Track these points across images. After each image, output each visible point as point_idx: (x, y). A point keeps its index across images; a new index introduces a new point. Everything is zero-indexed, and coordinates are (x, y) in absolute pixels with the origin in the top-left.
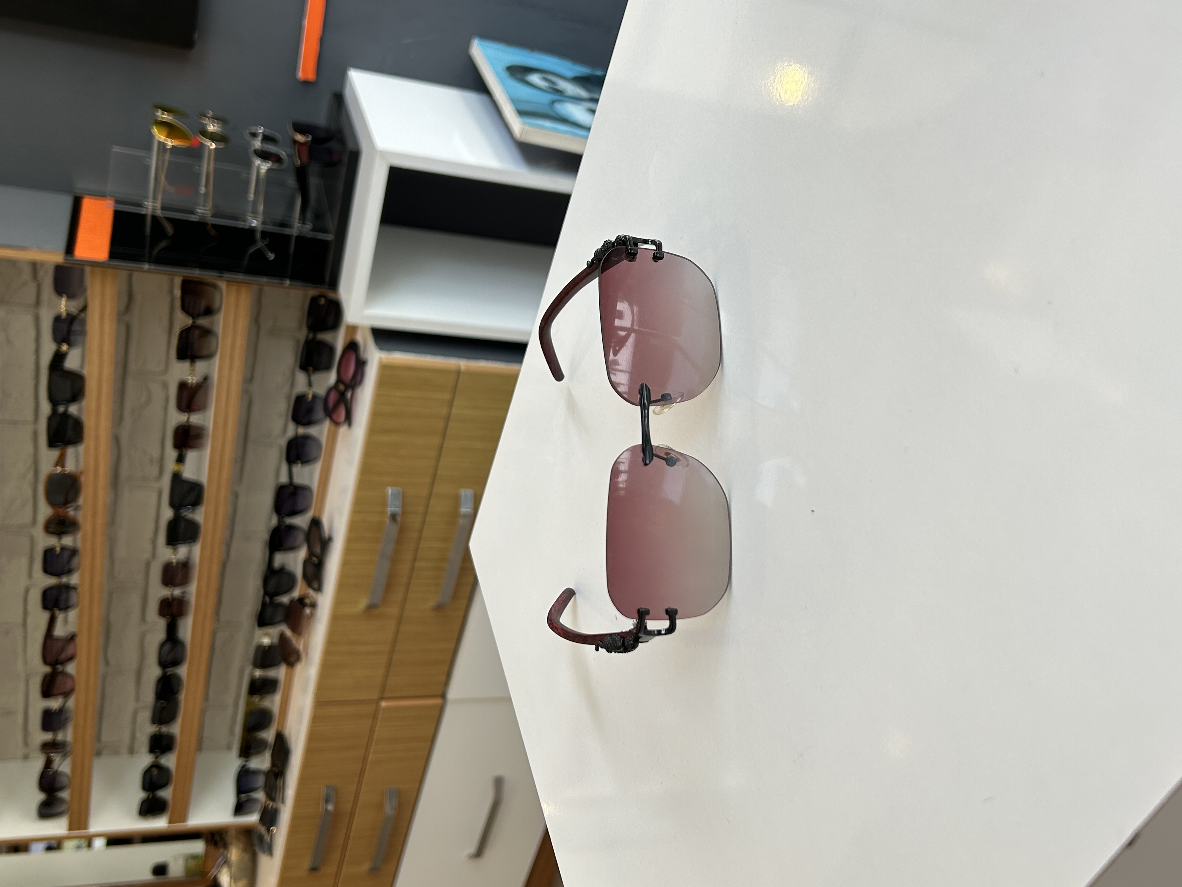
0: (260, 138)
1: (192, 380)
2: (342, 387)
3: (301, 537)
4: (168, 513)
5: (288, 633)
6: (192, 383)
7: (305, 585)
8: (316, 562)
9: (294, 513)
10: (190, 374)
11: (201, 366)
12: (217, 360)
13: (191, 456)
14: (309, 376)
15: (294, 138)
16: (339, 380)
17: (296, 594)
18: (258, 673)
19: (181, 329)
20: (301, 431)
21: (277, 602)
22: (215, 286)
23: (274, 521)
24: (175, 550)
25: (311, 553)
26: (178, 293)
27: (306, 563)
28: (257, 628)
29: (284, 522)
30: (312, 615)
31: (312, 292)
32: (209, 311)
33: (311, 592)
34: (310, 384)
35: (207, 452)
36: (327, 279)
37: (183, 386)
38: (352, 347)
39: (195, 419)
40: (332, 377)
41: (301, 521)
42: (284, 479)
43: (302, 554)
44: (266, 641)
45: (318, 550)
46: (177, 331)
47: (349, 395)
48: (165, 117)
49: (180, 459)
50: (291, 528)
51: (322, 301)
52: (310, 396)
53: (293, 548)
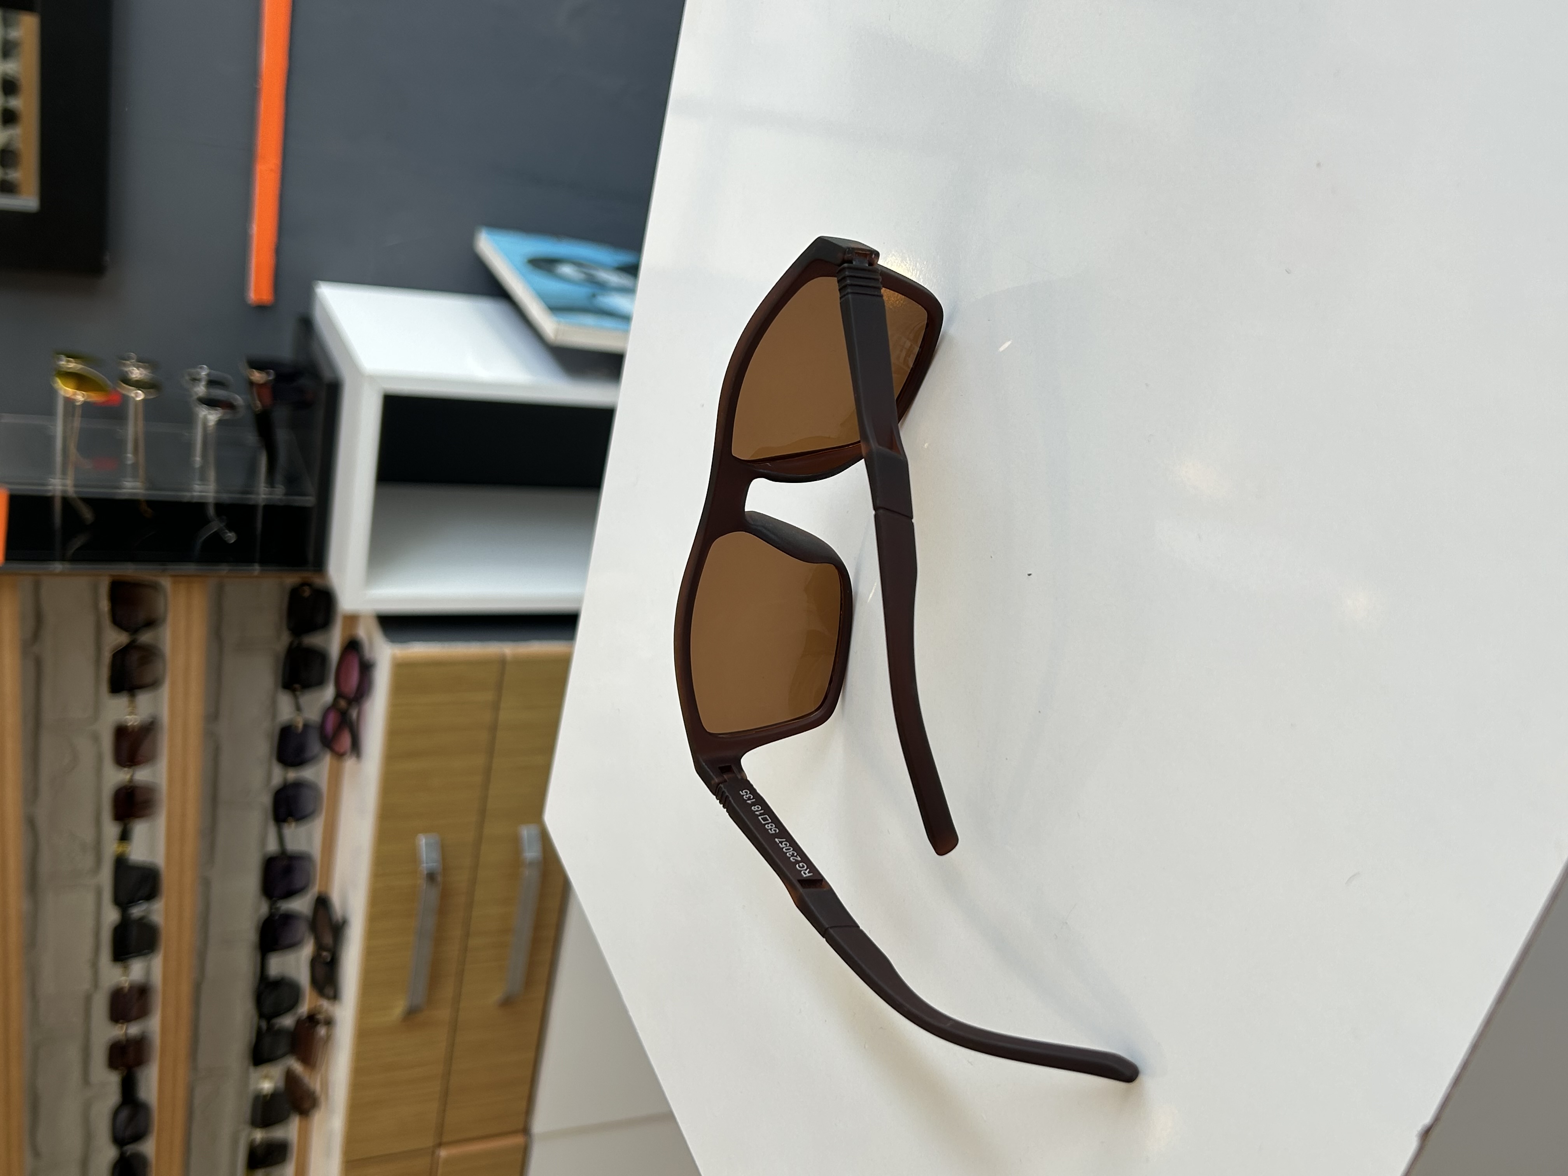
0: (203, 383)
1: (132, 720)
2: (343, 703)
3: (302, 929)
4: (111, 916)
5: (297, 1067)
6: (133, 727)
7: (315, 995)
8: (329, 960)
9: (290, 893)
10: (131, 713)
11: (144, 700)
12: (165, 691)
13: (140, 829)
14: (296, 698)
15: (249, 379)
16: (339, 695)
17: (304, 1009)
18: (259, 1135)
19: (113, 651)
20: (292, 775)
21: (277, 1027)
22: (155, 587)
23: (264, 909)
24: (126, 968)
25: (320, 947)
26: (105, 605)
27: (314, 962)
28: (252, 1069)
29: (278, 909)
30: (328, 1038)
31: (291, 579)
32: (151, 623)
33: (325, 1004)
34: (298, 708)
35: (161, 821)
36: (311, 556)
37: (121, 732)
38: (352, 646)
39: (142, 775)
40: (328, 693)
41: (301, 905)
42: (272, 847)
43: (307, 950)
44: (267, 1086)
45: (328, 940)
46: (107, 657)
47: (354, 714)
48: (72, 365)
49: (125, 836)
50: (289, 918)
51: (307, 592)
52: (300, 725)
53: (293, 945)
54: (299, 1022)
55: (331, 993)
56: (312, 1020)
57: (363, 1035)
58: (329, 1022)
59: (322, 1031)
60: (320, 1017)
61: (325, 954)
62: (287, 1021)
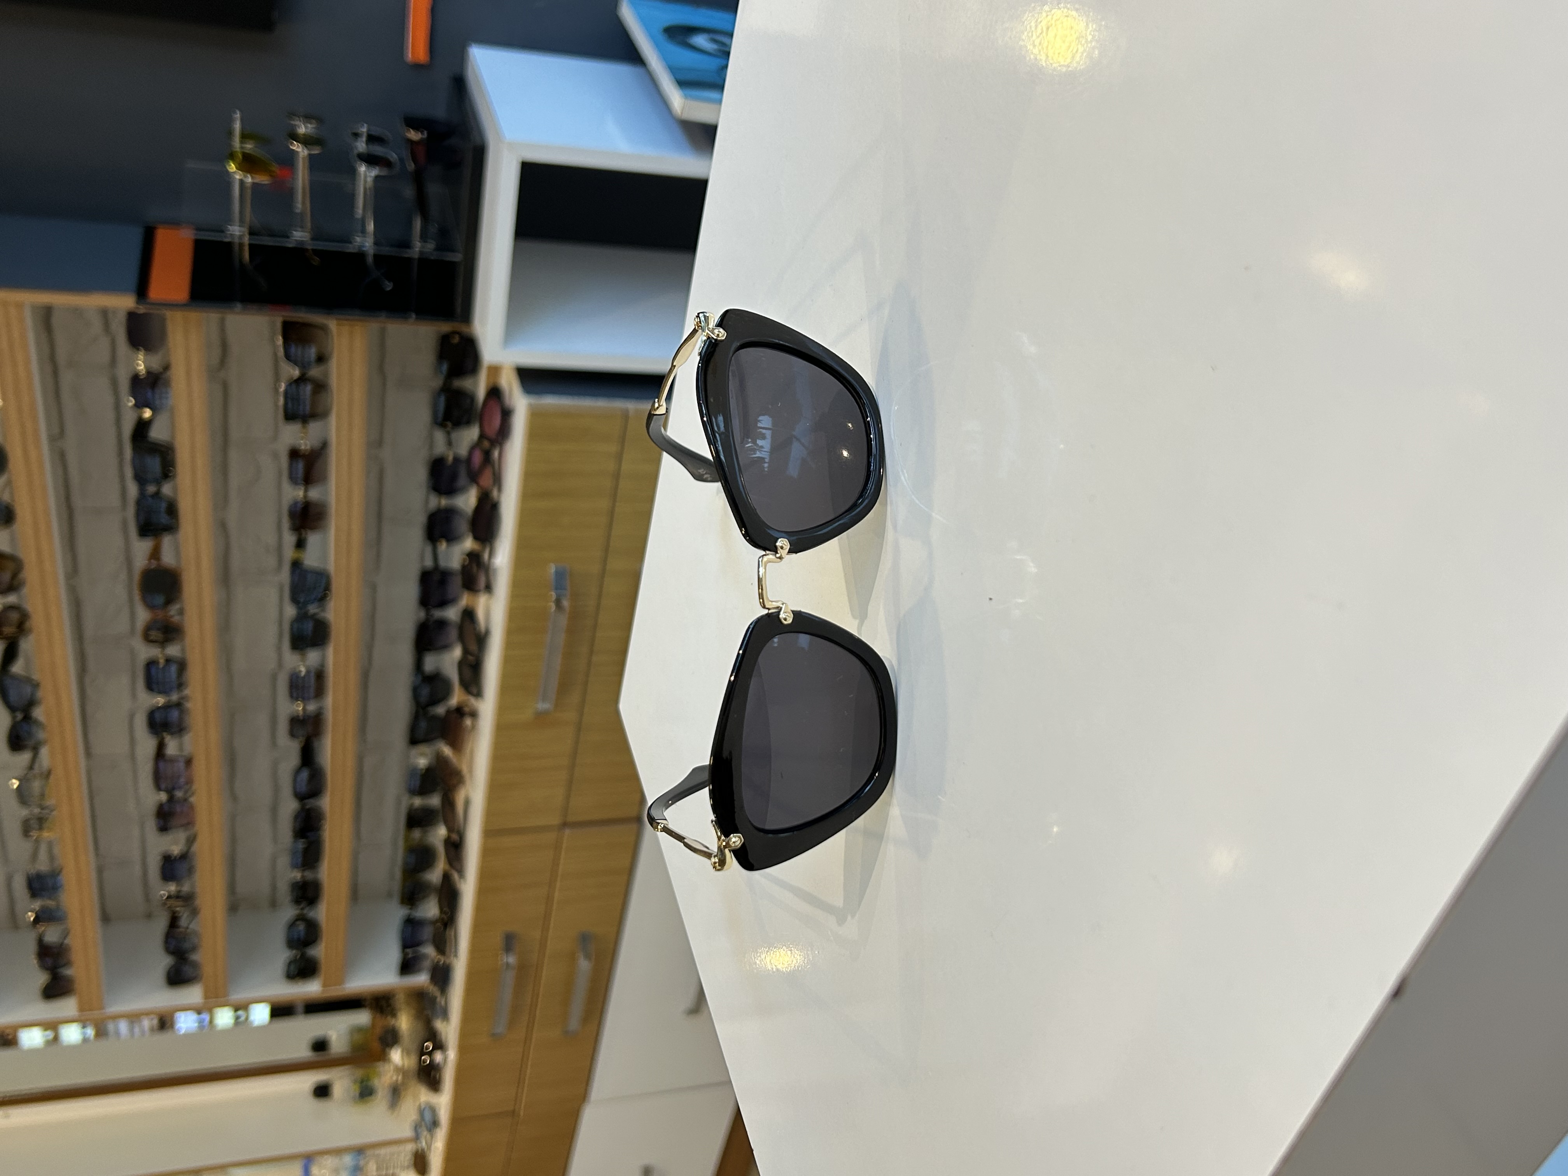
0: (364, 139)
1: (305, 445)
2: (486, 444)
3: (453, 633)
4: (290, 611)
5: (447, 751)
7: (462, 691)
8: (474, 663)
9: (444, 603)
10: (303, 439)
11: (314, 427)
12: (333, 419)
13: (313, 539)
14: (448, 433)
15: (405, 135)
16: (482, 436)
17: (453, 702)
18: (418, 802)
19: (288, 382)
20: (444, 502)
21: (431, 714)
22: (324, 329)
23: (421, 615)
24: (303, 656)
25: (466, 652)
26: (280, 341)
27: (461, 664)
28: (410, 747)
29: (432, 616)
30: (474, 727)
31: (441, 328)
32: (321, 359)
33: (471, 699)
34: (450, 443)
35: (331, 534)
36: (459, 309)
37: (294, 454)
38: (495, 393)
39: (314, 494)
40: (474, 433)
42: (428, 562)
43: (457, 652)
44: (422, 762)
45: (473, 647)
47: (496, 453)
49: (300, 544)
50: (442, 624)
51: (456, 340)
52: (451, 458)
53: (446, 647)
54: (448, 712)
55: (475, 691)
56: (460, 712)
57: (501, 728)
58: (474, 715)
59: (468, 722)
60: (466, 709)
61: (470, 658)
62: (440, 710)
